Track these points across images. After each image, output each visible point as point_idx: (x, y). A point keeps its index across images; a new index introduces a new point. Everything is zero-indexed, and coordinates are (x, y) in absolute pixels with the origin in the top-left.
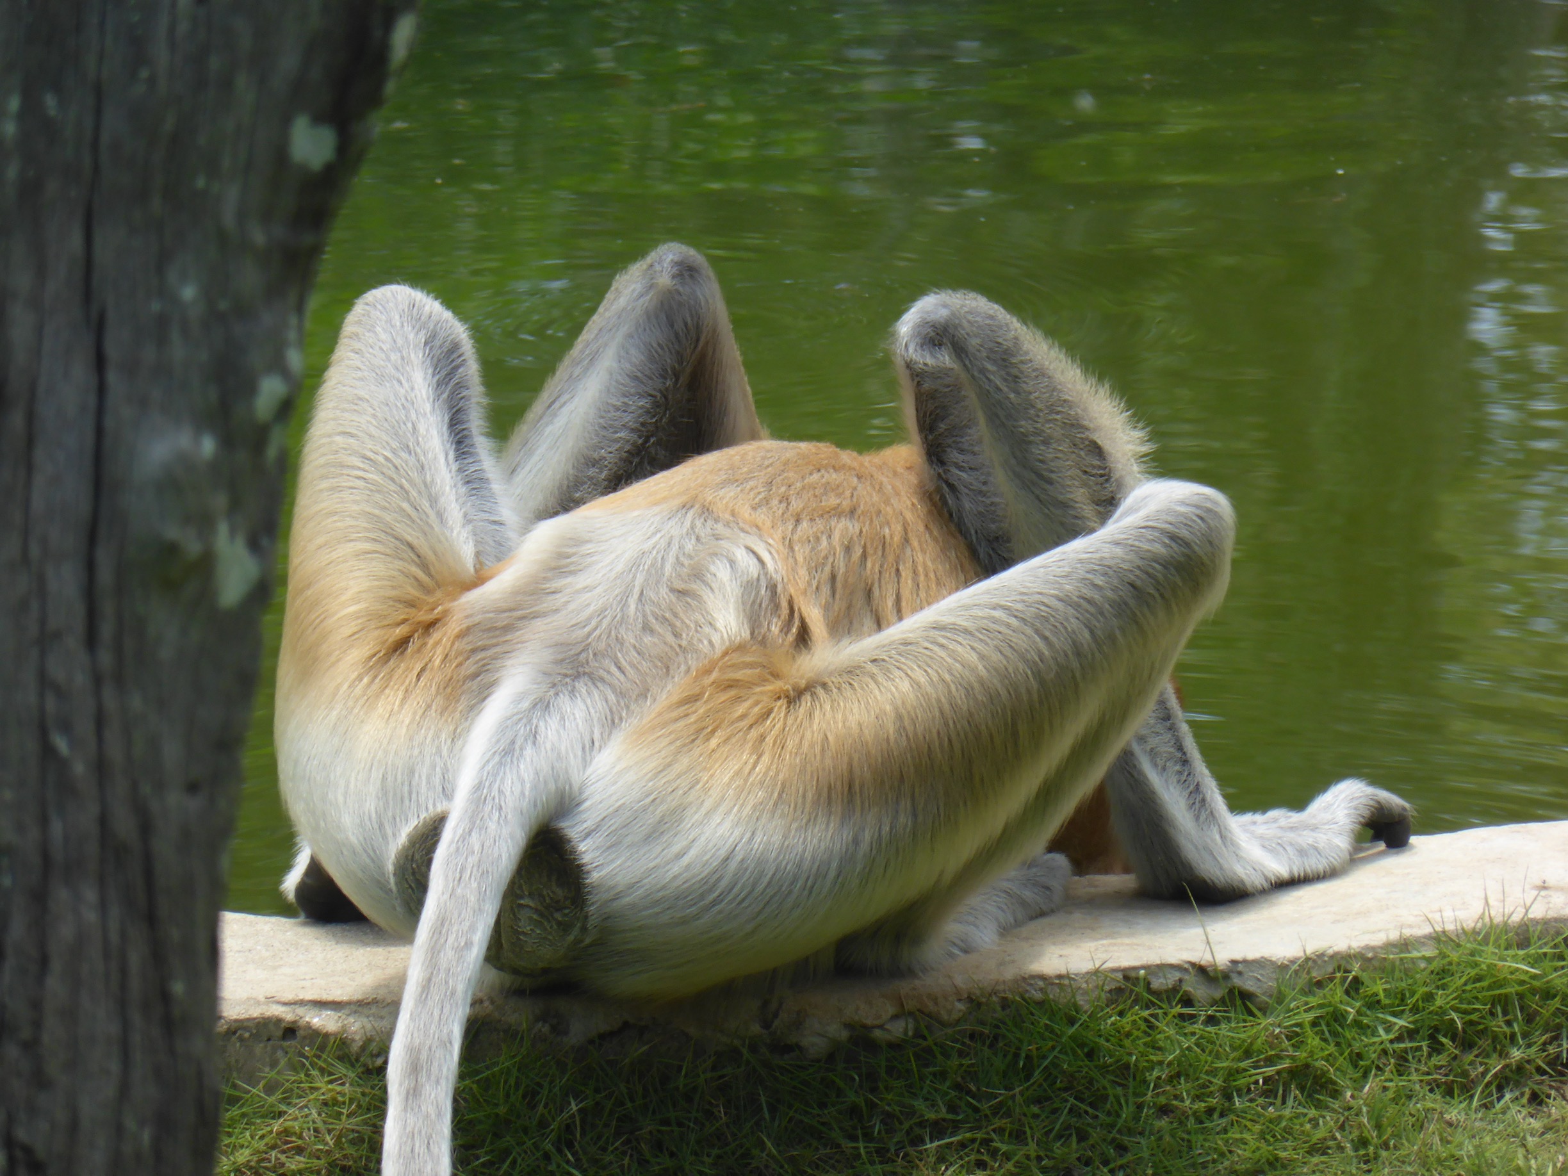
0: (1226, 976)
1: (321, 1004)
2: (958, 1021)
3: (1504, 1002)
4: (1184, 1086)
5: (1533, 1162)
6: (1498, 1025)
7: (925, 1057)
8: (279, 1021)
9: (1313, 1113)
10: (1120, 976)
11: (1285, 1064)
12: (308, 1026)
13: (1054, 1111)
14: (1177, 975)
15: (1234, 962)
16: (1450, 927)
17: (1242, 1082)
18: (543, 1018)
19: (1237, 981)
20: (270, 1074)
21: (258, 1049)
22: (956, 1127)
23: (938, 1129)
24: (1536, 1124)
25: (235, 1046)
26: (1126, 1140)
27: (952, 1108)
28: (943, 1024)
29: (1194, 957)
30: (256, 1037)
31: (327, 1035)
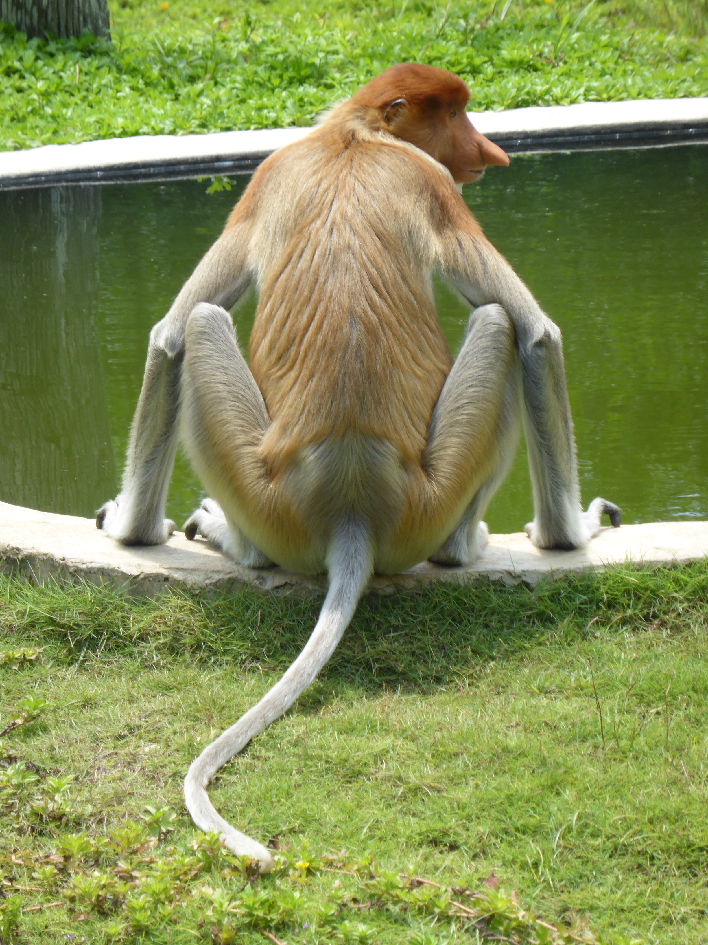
0: (519, 577)
1: (178, 569)
2: (412, 589)
3: (628, 592)
4: (495, 617)
5: (623, 654)
6: (624, 600)
7: (396, 601)
8: (162, 575)
9: (542, 629)
10: (477, 575)
11: (535, 611)
12: (173, 577)
13: (444, 624)
14: (501, 575)
15: (523, 571)
16: (611, 562)
17: (518, 617)
18: (257, 578)
19: (524, 579)
20: (158, 594)
21: (155, 585)
22: (403, 628)
23: (396, 629)
24: (633, 639)
25: (147, 583)
26: (468, 636)
27: (404, 621)
28: (406, 589)
29: (507, 568)
30: (154, 580)
31: (179, 581)
